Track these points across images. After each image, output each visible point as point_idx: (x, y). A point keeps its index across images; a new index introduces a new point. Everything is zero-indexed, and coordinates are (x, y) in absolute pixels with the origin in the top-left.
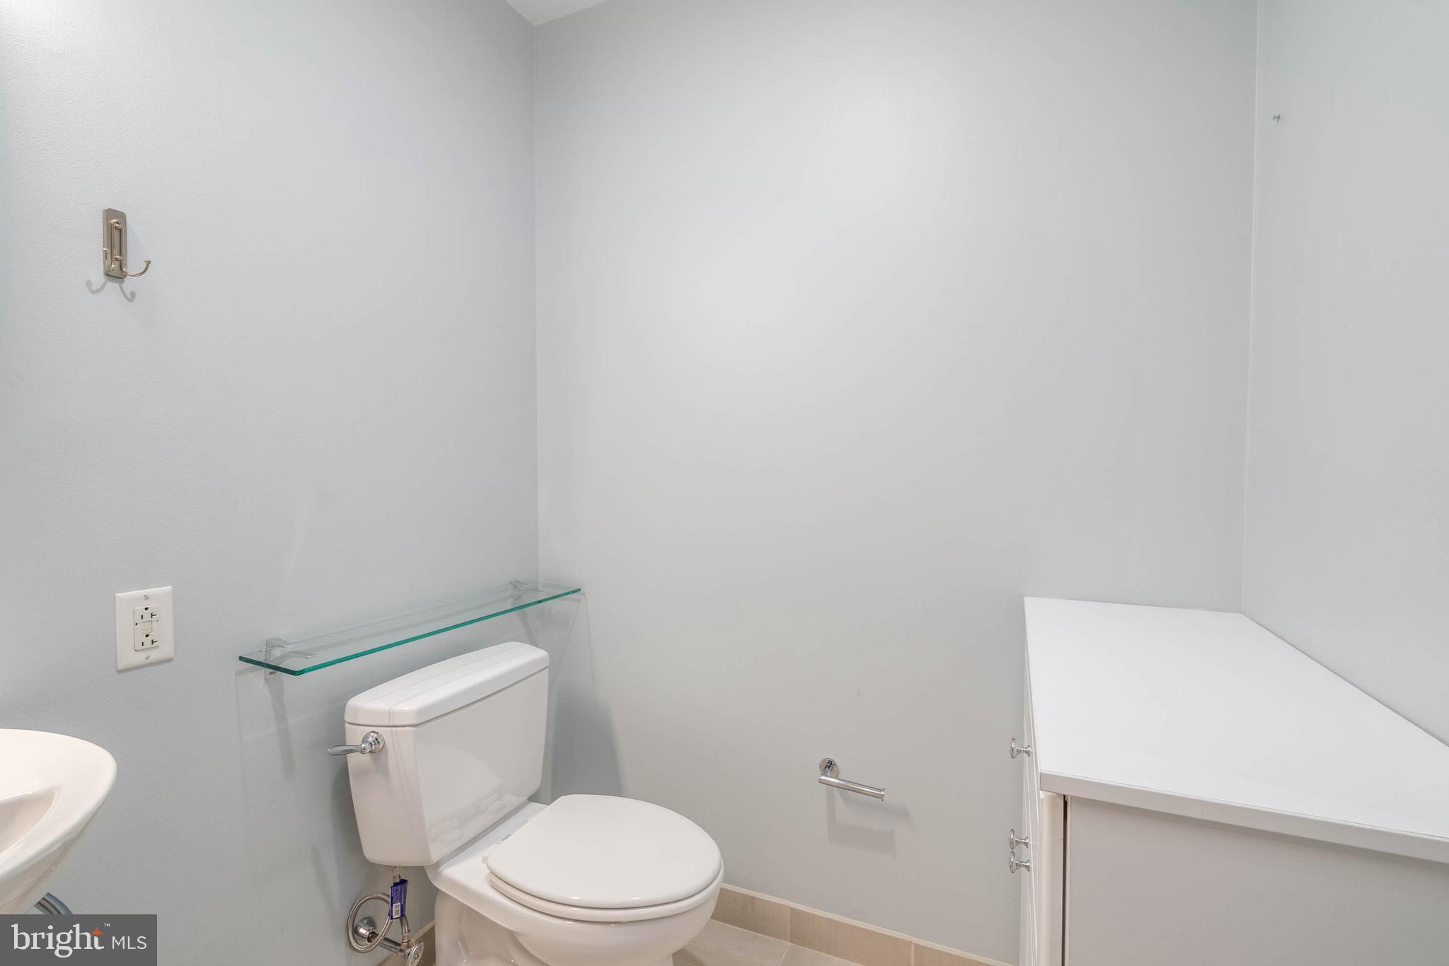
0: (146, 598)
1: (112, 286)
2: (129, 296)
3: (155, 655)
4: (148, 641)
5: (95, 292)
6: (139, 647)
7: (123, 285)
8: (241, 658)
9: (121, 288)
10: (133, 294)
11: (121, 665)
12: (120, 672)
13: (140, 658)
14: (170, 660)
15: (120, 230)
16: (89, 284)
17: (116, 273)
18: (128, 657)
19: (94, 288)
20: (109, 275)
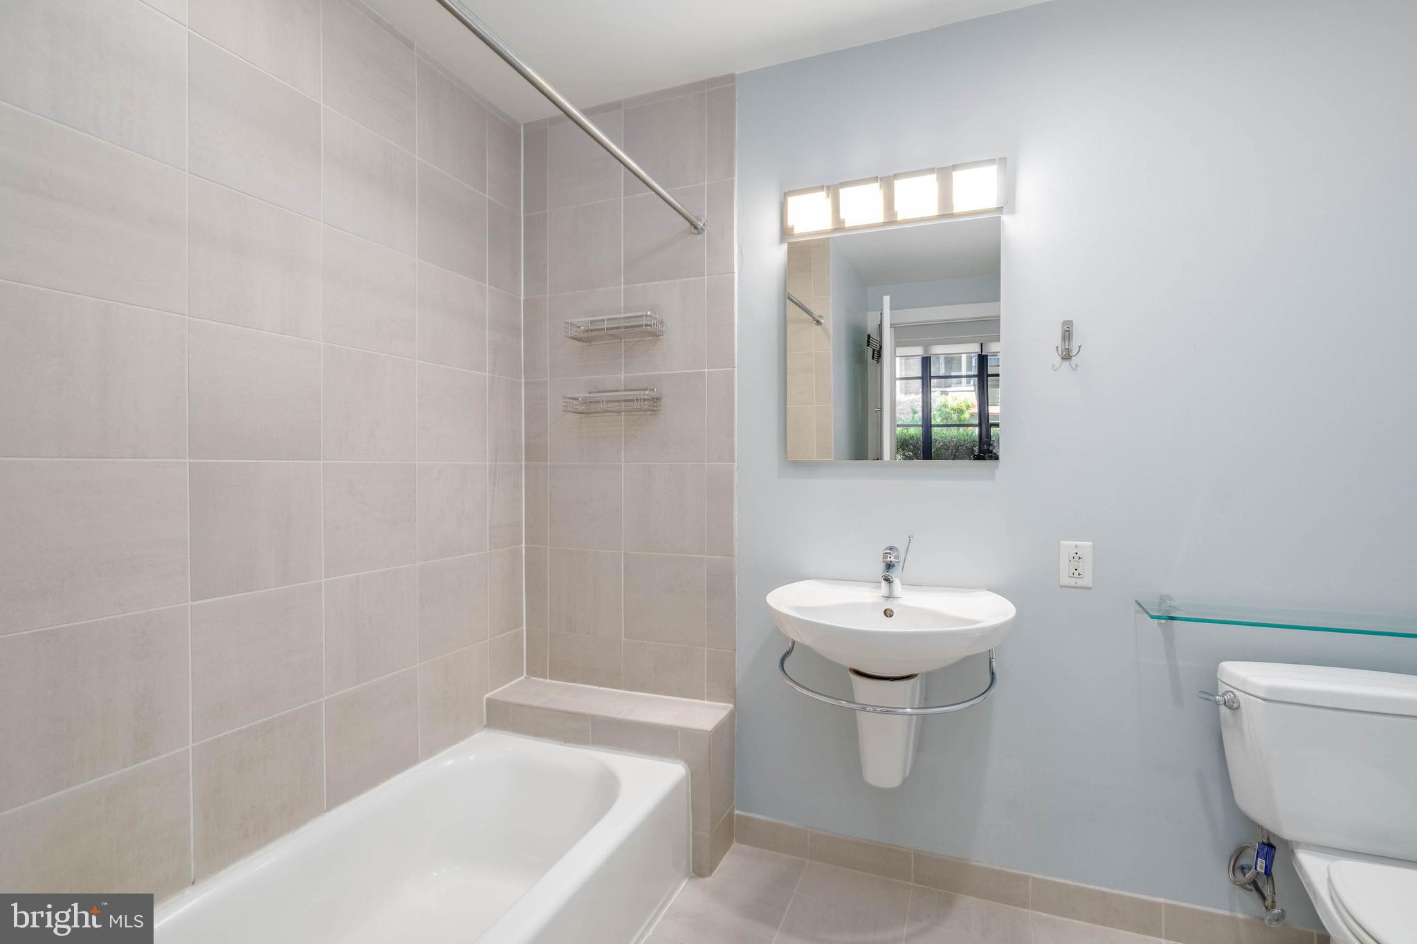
0: (1076, 547)
1: (1066, 363)
2: (1074, 367)
3: (1080, 582)
4: (1076, 573)
5: (1055, 370)
6: (1071, 575)
7: (1071, 362)
8: (1136, 601)
9: (1070, 364)
10: (1077, 366)
11: (1061, 584)
12: (1061, 586)
13: (1072, 582)
14: (1090, 588)
15: (1069, 331)
16: (1053, 366)
17: (1067, 356)
18: (1065, 580)
19: (1056, 368)
20: (1064, 358)
